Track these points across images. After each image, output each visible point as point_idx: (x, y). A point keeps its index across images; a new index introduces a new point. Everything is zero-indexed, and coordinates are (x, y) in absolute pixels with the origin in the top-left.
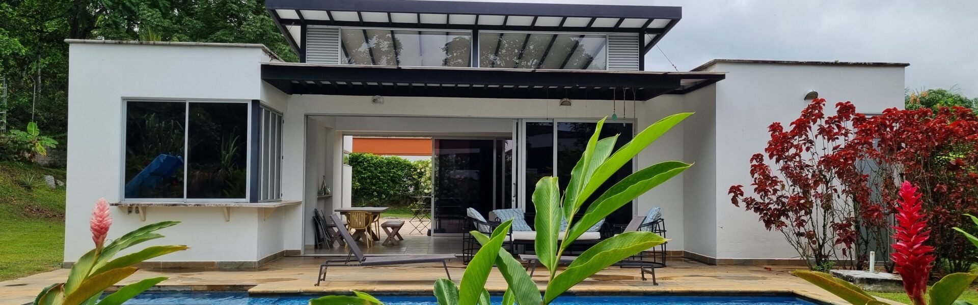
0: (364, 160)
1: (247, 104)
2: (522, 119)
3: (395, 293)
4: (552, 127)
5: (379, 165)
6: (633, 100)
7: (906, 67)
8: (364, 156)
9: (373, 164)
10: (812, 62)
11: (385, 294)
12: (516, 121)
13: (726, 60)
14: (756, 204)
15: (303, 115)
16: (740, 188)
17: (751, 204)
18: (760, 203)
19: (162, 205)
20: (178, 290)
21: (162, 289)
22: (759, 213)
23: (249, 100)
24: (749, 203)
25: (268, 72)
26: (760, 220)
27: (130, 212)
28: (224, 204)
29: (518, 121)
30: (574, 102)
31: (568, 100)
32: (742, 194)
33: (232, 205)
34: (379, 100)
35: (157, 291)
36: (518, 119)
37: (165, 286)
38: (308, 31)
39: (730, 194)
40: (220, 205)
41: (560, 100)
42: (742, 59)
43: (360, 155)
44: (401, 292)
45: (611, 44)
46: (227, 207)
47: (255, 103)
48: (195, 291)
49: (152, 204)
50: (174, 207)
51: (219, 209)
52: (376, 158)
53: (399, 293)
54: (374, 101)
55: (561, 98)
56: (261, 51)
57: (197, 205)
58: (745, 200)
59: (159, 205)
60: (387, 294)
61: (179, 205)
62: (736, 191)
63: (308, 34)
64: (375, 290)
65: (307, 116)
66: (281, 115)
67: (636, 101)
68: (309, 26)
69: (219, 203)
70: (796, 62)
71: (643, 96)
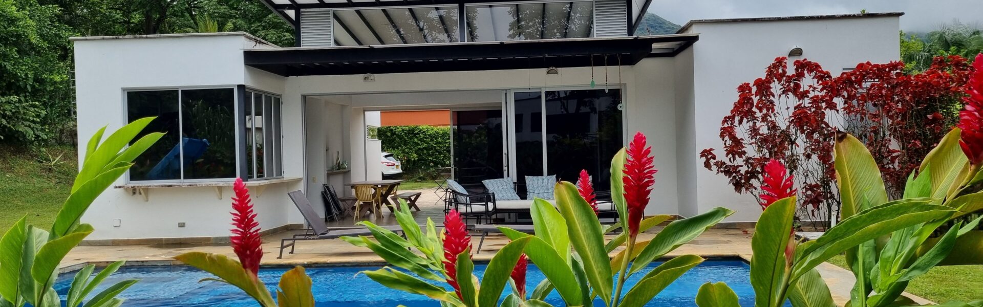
0: (420, 131)
1: (233, 89)
2: (510, 89)
3: (347, 265)
4: (540, 97)
5: (433, 137)
6: (618, 65)
7: (900, 17)
8: (421, 127)
9: (429, 135)
10: (795, 17)
11: (337, 265)
12: (505, 92)
13: (702, 20)
14: (726, 167)
15: (300, 97)
16: (711, 151)
17: (721, 167)
18: (730, 166)
19: (159, 186)
20: (159, 264)
21: (145, 264)
22: (728, 176)
23: (234, 85)
24: (720, 165)
25: (251, 58)
26: (729, 183)
27: (134, 193)
28: (214, 183)
29: (506, 91)
30: (561, 70)
31: (554, 68)
32: (714, 158)
33: (221, 184)
34: (370, 78)
35: (140, 266)
36: (506, 90)
37: (147, 261)
38: (302, 15)
39: (702, 158)
40: (210, 184)
41: (546, 69)
42: (720, 18)
43: (416, 127)
44: (352, 263)
45: (598, 10)
46: (217, 187)
47: (241, 87)
48: (174, 265)
49: (151, 186)
50: (170, 188)
51: (209, 188)
52: (432, 130)
53: (351, 264)
54: (366, 79)
55: (547, 67)
56: (243, 38)
57: (190, 185)
58: (716, 164)
59: (155, 186)
60: (340, 265)
61: (175, 185)
62: (707, 154)
63: (302, 17)
64: (328, 262)
65: (304, 97)
66: (279, 97)
67: (621, 66)
68: (302, 10)
69: (210, 183)
70: (778, 18)
71: (630, 61)
